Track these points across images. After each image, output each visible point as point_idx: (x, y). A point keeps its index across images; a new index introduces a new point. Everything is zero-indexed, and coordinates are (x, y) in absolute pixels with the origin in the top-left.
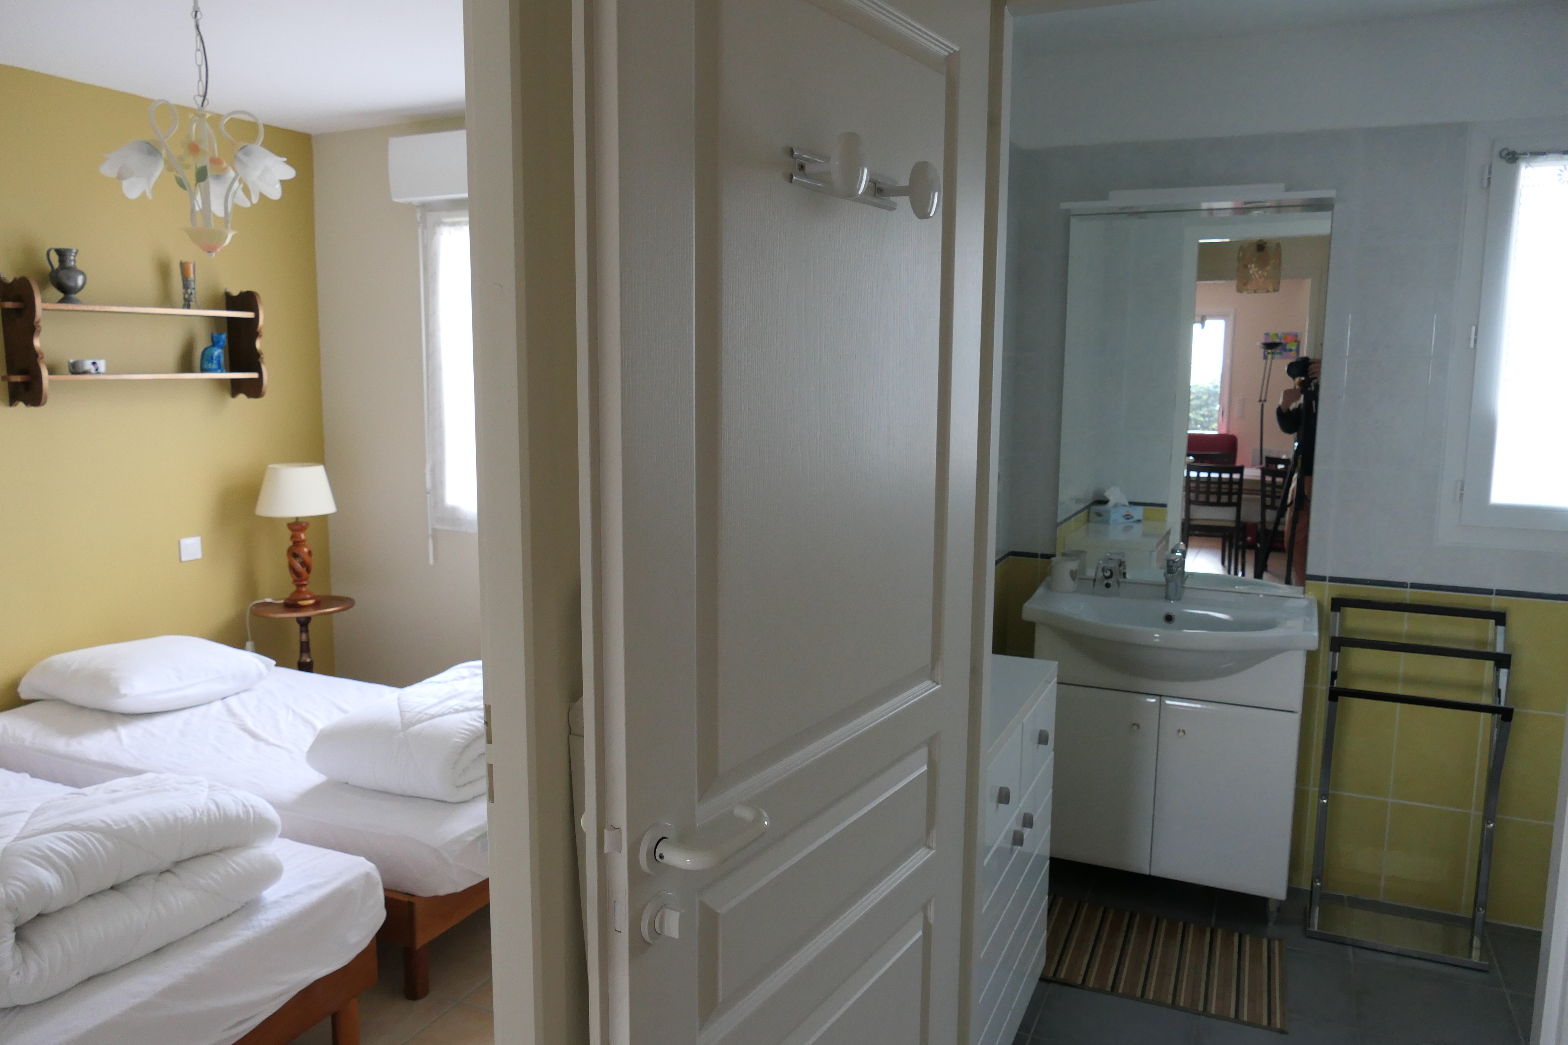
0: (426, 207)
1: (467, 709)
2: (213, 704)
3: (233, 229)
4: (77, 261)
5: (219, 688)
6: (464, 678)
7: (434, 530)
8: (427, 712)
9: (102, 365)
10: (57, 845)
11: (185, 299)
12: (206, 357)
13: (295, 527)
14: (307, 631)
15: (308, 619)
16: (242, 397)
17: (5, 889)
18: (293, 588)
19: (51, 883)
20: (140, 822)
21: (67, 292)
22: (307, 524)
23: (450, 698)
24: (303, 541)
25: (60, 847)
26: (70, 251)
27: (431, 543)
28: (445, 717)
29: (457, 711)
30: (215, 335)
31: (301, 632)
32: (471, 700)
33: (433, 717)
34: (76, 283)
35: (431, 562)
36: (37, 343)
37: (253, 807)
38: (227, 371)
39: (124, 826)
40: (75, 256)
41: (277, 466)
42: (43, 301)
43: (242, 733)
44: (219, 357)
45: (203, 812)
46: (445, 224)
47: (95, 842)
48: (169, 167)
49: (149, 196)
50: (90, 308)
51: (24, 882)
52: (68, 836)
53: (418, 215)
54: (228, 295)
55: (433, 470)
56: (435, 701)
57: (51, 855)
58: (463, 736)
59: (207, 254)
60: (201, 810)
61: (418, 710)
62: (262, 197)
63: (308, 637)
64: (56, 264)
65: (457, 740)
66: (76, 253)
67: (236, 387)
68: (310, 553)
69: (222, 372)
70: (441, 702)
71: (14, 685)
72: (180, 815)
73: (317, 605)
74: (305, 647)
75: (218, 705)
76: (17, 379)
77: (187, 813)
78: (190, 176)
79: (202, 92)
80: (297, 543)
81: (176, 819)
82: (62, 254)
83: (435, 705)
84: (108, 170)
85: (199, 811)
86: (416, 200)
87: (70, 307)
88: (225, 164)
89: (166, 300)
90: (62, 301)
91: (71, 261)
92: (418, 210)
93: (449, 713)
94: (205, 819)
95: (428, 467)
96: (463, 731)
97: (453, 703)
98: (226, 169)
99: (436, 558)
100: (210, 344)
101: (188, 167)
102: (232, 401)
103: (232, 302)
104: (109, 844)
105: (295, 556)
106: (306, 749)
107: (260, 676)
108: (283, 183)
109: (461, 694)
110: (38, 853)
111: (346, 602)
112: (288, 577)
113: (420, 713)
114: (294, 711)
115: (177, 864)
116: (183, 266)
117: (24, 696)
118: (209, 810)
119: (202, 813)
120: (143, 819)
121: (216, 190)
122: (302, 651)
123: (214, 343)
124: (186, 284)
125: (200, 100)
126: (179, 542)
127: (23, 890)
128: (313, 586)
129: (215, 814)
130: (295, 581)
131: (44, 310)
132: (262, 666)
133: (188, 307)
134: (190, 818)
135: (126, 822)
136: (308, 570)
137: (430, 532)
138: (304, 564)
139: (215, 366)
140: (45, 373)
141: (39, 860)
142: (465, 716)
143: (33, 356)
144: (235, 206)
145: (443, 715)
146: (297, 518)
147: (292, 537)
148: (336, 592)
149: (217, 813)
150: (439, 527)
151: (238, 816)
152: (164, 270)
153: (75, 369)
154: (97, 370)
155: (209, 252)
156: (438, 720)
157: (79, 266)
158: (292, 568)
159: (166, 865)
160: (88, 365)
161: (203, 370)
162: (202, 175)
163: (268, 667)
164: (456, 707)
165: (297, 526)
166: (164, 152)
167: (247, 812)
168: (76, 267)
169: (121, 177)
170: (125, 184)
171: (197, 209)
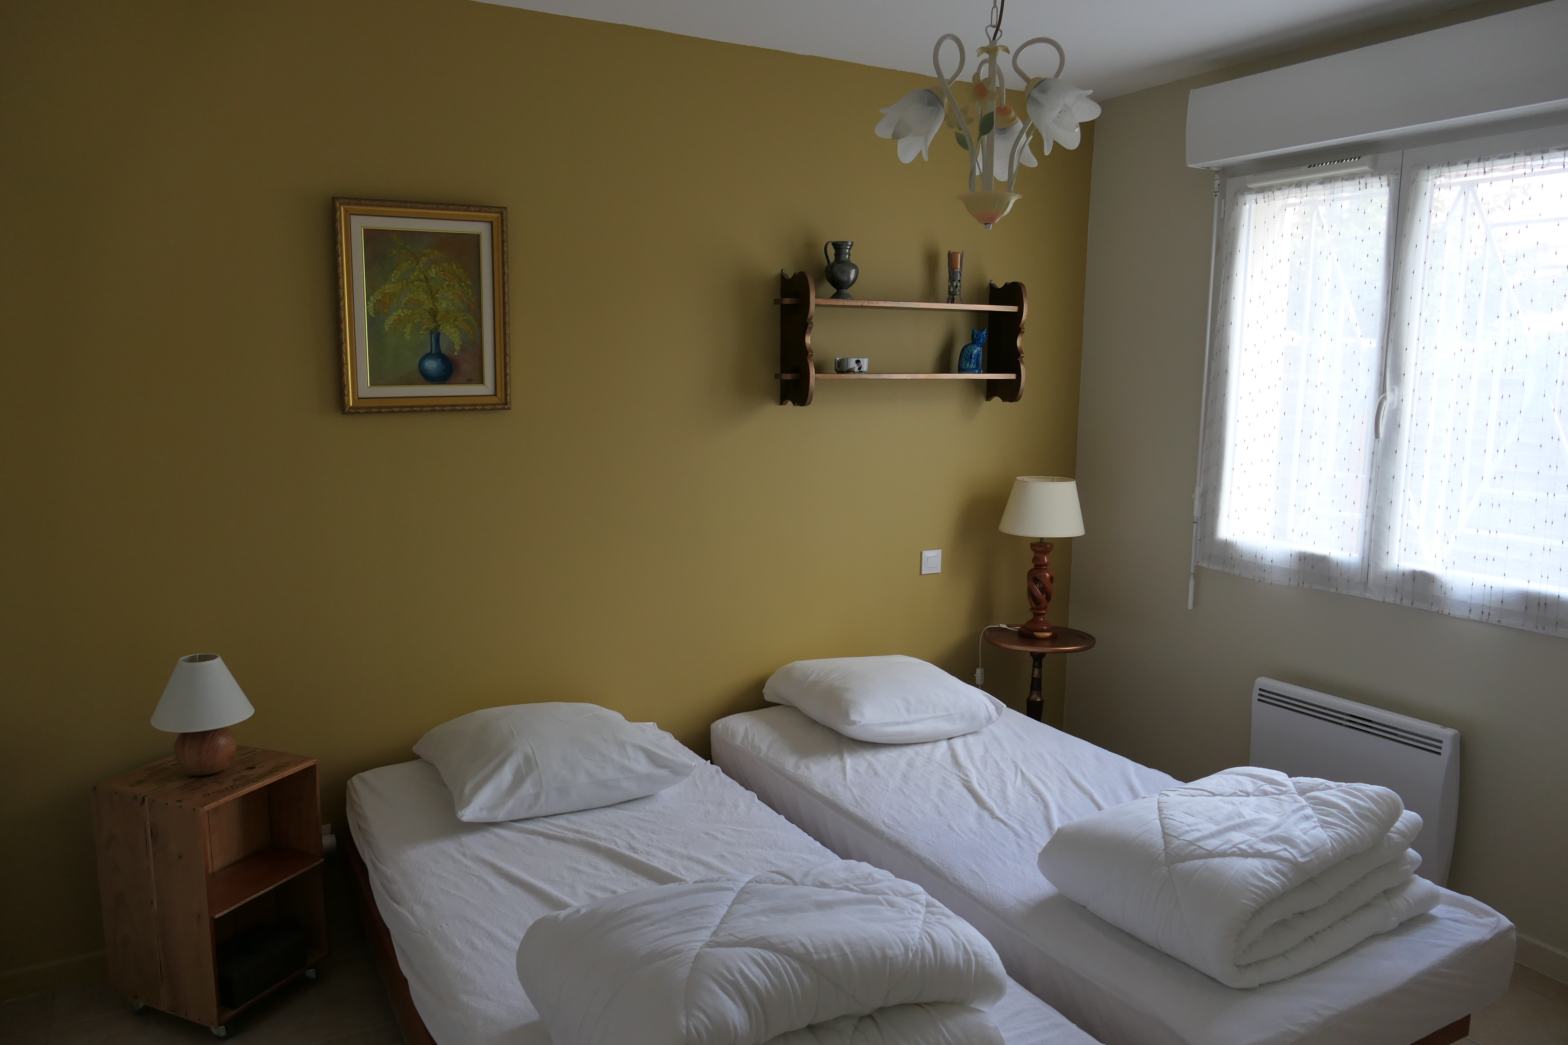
0: (1226, 172)
1: (1258, 854)
2: (938, 744)
3: (1016, 192)
4: (853, 255)
5: (946, 727)
6: (1248, 794)
7: (1197, 568)
8: (1200, 844)
9: (865, 363)
10: (750, 970)
11: (950, 293)
12: (965, 355)
13: (1040, 549)
14: (1040, 667)
15: (1043, 655)
16: (997, 400)
17: (687, 1021)
18: (1030, 616)
19: (737, 1023)
20: (844, 955)
21: (840, 287)
22: (1052, 545)
23: (1233, 828)
24: (1046, 565)
25: (752, 973)
26: (846, 243)
27: (1192, 583)
28: (1227, 860)
29: (1244, 854)
30: (976, 331)
31: (1034, 667)
32: (1264, 840)
33: (1211, 854)
34: (849, 278)
35: (1190, 606)
36: (808, 340)
37: (975, 954)
38: (984, 373)
39: (825, 956)
40: (849, 249)
41: (1025, 478)
42: (817, 297)
43: (965, 792)
44: (978, 355)
45: (917, 951)
46: (1251, 191)
47: (791, 973)
48: (949, 122)
49: (926, 158)
50: (859, 303)
51: (708, 1016)
52: (764, 959)
53: (1217, 183)
54: (992, 287)
55: (1204, 495)
56: (1213, 828)
57: (741, 981)
58: (1253, 896)
59: (984, 225)
60: (914, 948)
61: (1189, 837)
62: (1056, 145)
63: (1040, 673)
64: (832, 259)
65: (1245, 901)
66: (851, 246)
67: (992, 390)
68: (1052, 578)
69: (979, 373)
70: (1220, 832)
71: (760, 684)
72: (889, 952)
73: (1054, 640)
74: (1036, 685)
75: (944, 744)
76: (788, 377)
77: (898, 951)
78: (973, 129)
79: (995, 23)
80: (1039, 566)
81: (885, 956)
82: (839, 247)
83: (1212, 835)
84: (883, 131)
85: (912, 950)
86: (1215, 163)
87: (840, 302)
88: (1013, 114)
89: (931, 295)
90: (835, 296)
91: (846, 255)
92: (1217, 176)
93: (1233, 854)
94: (918, 964)
95: (1198, 491)
96: (1253, 889)
97: (1237, 837)
98: (1014, 119)
99: (1195, 603)
100: (971, 341)
101: (970, 121)
102: (986, 404)
103: (995, 295)
104: (806, 978)
105: (1036, 580)
106: (1039, 850)
107: (989, 720)
108: (1084, 126)
109: (1248, 824)
110: (729, 977)
111: (1085, 639)
112: (1026, 603)
113: (1191, 843)
114: (1022, 773)
115: (881, 1010)
116: (951, 256)
117: (768, 697)
118: (924, 950)
119: (915, 954)
120: (847, 950)
121: (1001, 147)
122: (1032, 688)
123: (974, 341)
124: (952, 277)
125: (992, 31)
126: (921, 553)
127: (706, 1027)
128: (1051, 616)
129: (930, 959)
130: (1032, 609)
131: (817, 305)
132: (992, 708)
133: (953, 302)
134: (900, 959)
135: (828, 951)
136: (1048, 598)
137: (1192, 571)
138: (1043, 590)
139: (973, 366)
140: (812, 371)
141: (728, 986)
142: (1254, 863)
143: (803, 353)
144: (1021, 166)
145: (1223, 854)
146: (1042, 539)
147: (1034, 559)
148: (1075, 624)
149: (932, 956)
150: (1204, 565)
151: (957, 965)
152: (931, 261)
153: (841, 368)
154: (860, 369)
155: (986, 224)
156: (1217, 861)
157: (852, 261)
158: (1031, 593)
159: (867, 1011)
160: (852, 364)
161: (961, 370)
162: (986, 125)
163: (998, 711)
164: (1243, 846)
165: (1041, 546)
166: (946, 101)
167: (968, 961)
168: (850, 261)
169: (896, 136)
170: (901, 144)
171: (977, 173)
